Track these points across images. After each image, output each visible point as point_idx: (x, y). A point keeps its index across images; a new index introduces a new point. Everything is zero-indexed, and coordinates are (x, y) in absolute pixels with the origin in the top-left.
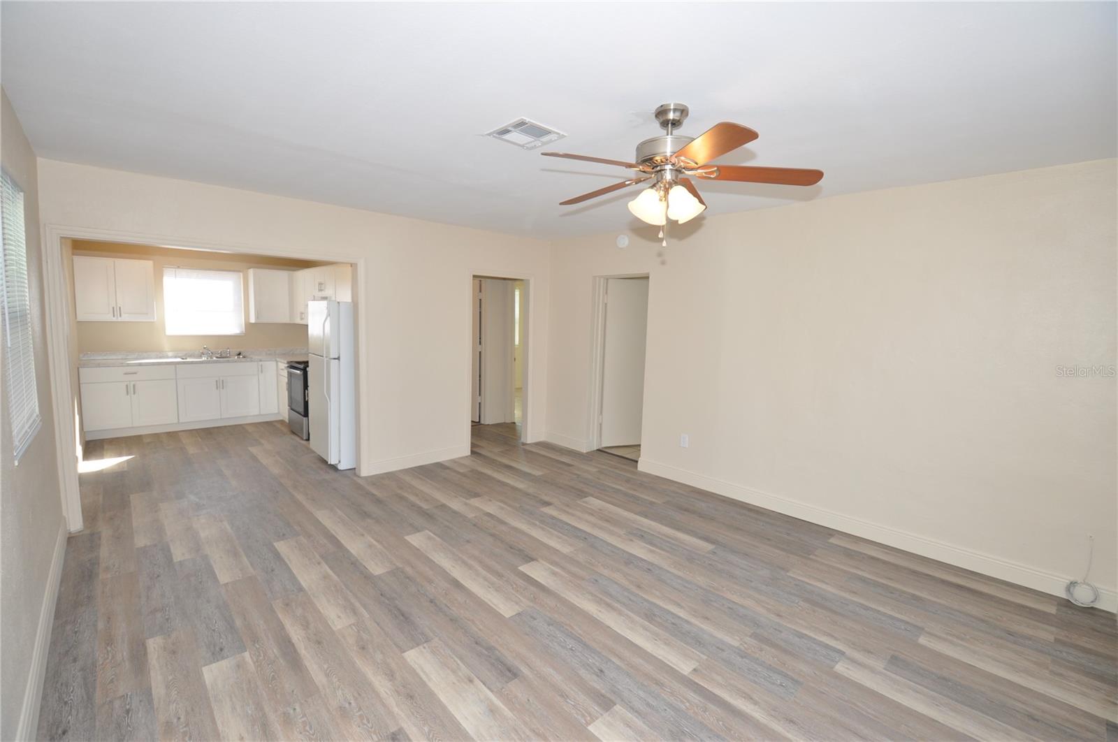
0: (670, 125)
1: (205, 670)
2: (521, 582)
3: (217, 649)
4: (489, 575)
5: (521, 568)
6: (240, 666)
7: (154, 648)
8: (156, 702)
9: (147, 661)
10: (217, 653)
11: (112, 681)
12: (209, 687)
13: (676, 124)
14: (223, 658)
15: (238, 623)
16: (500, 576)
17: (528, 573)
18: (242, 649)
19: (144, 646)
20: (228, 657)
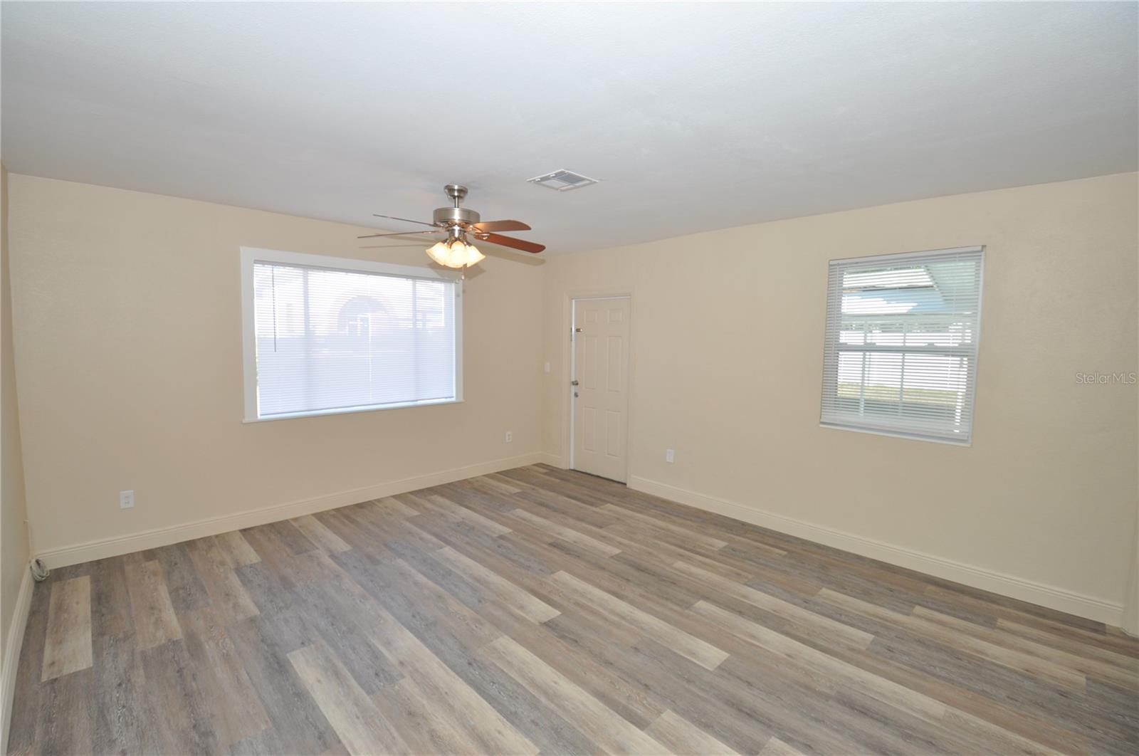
2: (556, 598)
4: (590, 604)
5: (558, 613)
16: (577, 604)
17: (550, 607)
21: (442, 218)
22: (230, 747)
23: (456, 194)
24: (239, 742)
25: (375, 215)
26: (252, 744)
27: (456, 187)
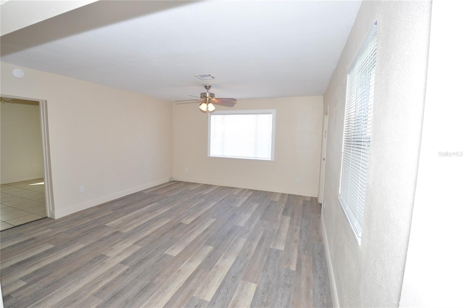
1: (283, 249)
3: (277, 253)
6: (275, 245)
7: (294, 265)
8: (297, 249)
9: (297, 262)
10: (278, 252)
11: (308, 261)
12: (284, 245)
14: (277, 250)
15: (265, 258)
18: (270, 249)
19: (297, 269)
20: (276, 249)
21: (203, 96)
23: (208, 88)
25: (176, 104)
27: (208, 86)
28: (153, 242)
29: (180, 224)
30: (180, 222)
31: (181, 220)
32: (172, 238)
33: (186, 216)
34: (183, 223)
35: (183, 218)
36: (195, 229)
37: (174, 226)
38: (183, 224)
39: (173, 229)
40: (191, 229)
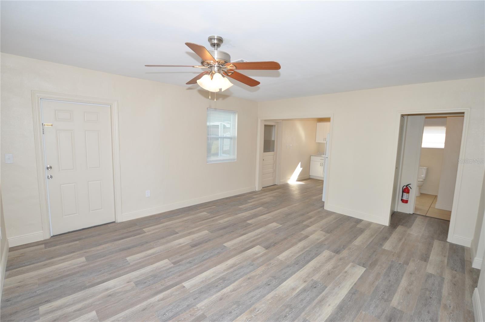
0: (216, 46)
13: (218, 45)
22: (379, 318)
24: (375, 317)
26: (373, 312)
28: (293, 234)
29: (267, 248)
30: (267, 250)
31: (265, 254)
32: (276, 234)
33: (257, 258)
34: (264, 249)
35: (262, 256)
36: (253, 239)
37: (274, 245)
38: (264, 247)
39: (275, 243)
40: (258, 239)
